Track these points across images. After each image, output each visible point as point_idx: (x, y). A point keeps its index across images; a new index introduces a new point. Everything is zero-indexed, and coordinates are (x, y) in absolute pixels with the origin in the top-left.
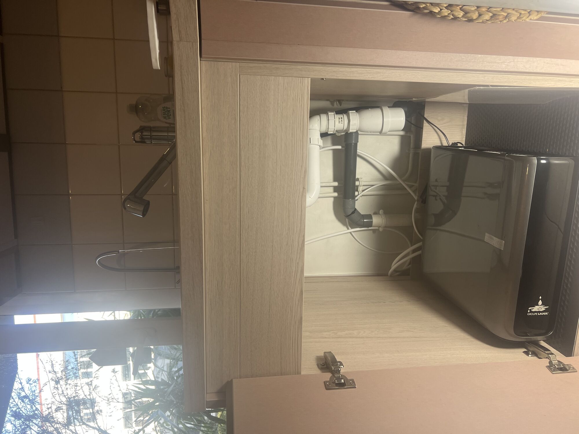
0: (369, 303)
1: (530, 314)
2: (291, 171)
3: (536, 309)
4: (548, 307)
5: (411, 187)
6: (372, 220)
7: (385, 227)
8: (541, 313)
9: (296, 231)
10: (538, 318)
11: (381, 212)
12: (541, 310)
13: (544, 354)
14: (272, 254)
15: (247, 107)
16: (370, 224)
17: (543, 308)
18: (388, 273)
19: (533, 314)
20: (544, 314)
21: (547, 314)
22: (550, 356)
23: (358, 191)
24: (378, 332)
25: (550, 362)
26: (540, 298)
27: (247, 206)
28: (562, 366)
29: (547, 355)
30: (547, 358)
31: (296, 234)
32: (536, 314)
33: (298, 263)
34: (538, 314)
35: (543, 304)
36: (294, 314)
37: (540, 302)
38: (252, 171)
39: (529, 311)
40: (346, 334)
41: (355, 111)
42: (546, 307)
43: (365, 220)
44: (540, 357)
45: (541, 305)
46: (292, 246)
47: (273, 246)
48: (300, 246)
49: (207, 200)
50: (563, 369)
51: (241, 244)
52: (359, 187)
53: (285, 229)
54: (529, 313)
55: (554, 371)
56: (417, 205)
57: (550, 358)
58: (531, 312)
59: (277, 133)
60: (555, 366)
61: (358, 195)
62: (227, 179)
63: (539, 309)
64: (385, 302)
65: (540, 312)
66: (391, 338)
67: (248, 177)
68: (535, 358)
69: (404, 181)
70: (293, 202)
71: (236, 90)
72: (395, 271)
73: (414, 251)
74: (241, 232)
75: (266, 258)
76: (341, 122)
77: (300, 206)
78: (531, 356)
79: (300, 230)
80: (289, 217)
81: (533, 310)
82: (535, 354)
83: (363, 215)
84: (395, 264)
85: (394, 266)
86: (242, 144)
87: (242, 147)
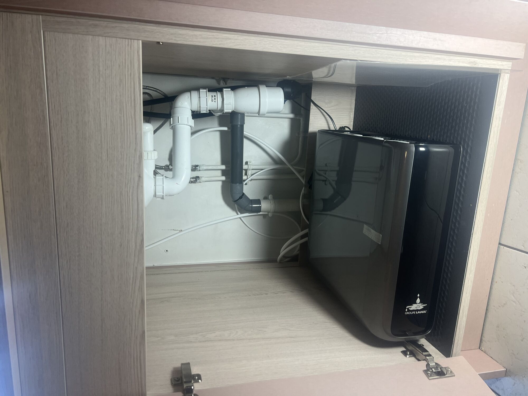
0: (250, 295)
1: (408, 313)
2: (121, 155)
3: (414, 307)
4: (426, 305)
5: (299, 172)
6: (260, 205)
7: (275, 212)
8: (419, 312)
9: (132, 229)
10: (415, 318)
11: (270, 197)
12: (419, 309)
13: (422, 354)
14: (102, 257)
15: (57, 74)
16: (258, 210)
17: (421, 306)
18: (277, 259)
19: (411, 313)
20: (422, 312)
21: (425, 312)
22: (428, 358)
23: (247, 175)
24: (252, 331)
25: (428, 365)
26: (418, 295)
27: (64, 199)
28: (440, 370)
29: (424, 357)
30: (424, 360)
31: (132, 232)
32: (414, 312)
33: (136, 268)
34: (416, 313)
35: (421, 302)
36: (134, 328)
37: (418, 301)
38: (68, 155)
39: (406, 310)
40: (216, 336)
41: (230, 89)
42: (424, 305)
43: (253, 206)
44: (418, 357)
45: (419, 303)
46: (127, 247)
47: (102, 248)
48: (138, 247)
49: (7, 192)
50: (441, 373)
51: (59, 246)
52: (248, 171)
53: (117, 228)
54: (406, 312)
55: (431, 376)
56: (304, 190)
57: (427, 361)
58: (409, 311)
59: (100, 107)
60: (432, 370)
61: (247, 179)
62: (35, 165)
63: (417, 307)
64: (267, 294)
65: (418, 310)
66: (264, 339)
67: (63, 162)
68: (413, 359)
69: (292, 165)
70: (126, 194)
71: (40, 51)
72: (284, 257)
73: (302, 237)
74: (58, 232)
75: (93, 263)
76: (214, 101)
77: (136, 199)
78: (409, 357)
79: (137, 227)
80: (122, 212)
81: (411, 309)
82: (413, 354)
83: (251, 200)
84: (284, 250)
85: (282, 253)
86: (52, 120)
87: (52, 124)
